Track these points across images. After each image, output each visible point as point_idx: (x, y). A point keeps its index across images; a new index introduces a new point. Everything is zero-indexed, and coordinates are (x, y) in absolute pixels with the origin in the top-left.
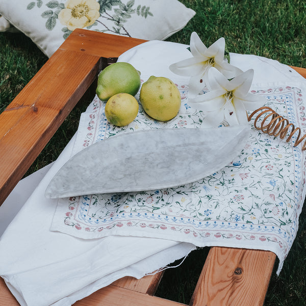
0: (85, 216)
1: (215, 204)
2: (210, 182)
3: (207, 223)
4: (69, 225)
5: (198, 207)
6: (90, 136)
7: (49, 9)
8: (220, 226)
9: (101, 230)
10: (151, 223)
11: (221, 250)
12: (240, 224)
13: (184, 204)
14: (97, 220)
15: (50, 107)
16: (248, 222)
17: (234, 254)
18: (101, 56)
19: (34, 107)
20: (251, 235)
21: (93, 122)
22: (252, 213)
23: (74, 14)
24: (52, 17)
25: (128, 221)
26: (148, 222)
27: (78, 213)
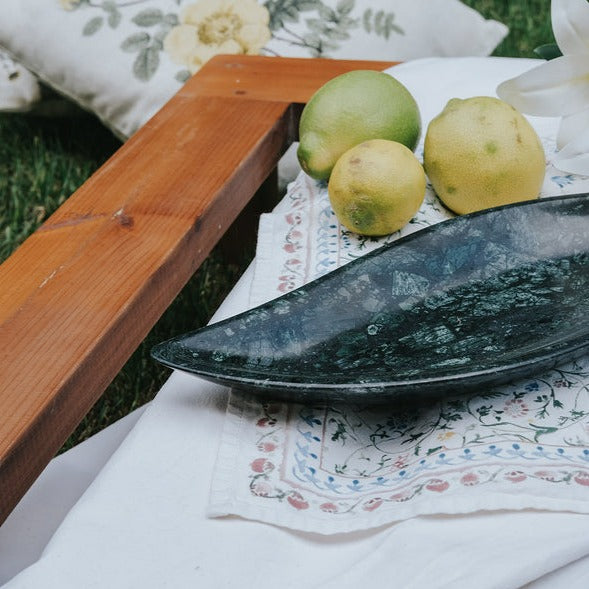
0: (313, 471)
4: (266, 496)
6: (295, 266)
7: (138, 30)
9: (374, 505)
10: (538, 469)
14: (356, 482)
15: (166, 213)
18: (291, 100)
19: (122, 216)
21: (297, 234)
23: (204, 38)
24: (148, 49)
26: (529, 466)
27: (291, 462)
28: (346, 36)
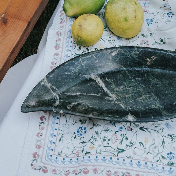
0: (51, 156)
3: (171, 169)
4: (35, 169)
5: (161, 149)
6: (57, 57)
9: (67, 174)
10: (115, 170)
13: (147, 146)
14: (64, 159)
15: (19, 18)
19: (4, 18)
21: (60, 39)
25: (94, 166)
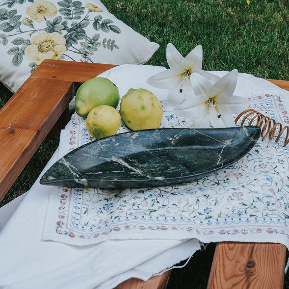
0: (77, 225)
1: (214, 202)
2: (204, 184)
3: (209, 221)
4: (61, 233)
5: (196, 207)
8: (223, 222)
9: (96, 236)
10: (149, 225)
11: (229, 247)
12: (244, 219)
13: (181, 206)
14: (91, 228)
15: (27, 128)
16: (251, 216)
17: (243, 249)
18: (73, 81)
19: (10, 129)
20: (257, 228)
21: (74, 138)
22: (255, 207)
23: (40, 49)
24: (18, 54)
25: (125, 224)
26: (147, 224)
27: (70, 222)
28: (96, 49)
